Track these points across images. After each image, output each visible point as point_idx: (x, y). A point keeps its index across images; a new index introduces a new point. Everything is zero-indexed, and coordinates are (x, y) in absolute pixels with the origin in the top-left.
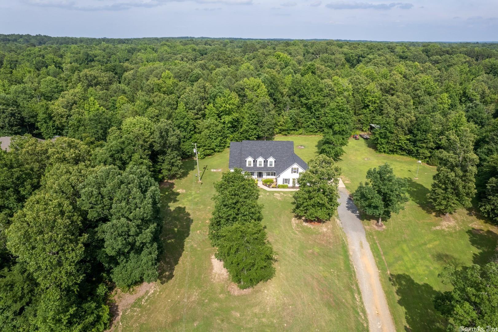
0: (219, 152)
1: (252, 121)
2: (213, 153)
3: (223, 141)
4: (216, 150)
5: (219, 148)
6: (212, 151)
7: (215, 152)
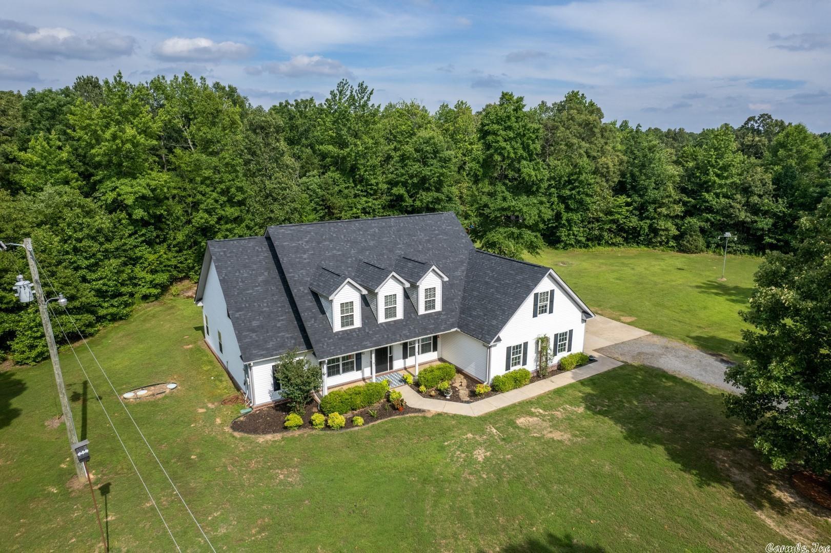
0: (114, 318)
1: (223, 193)
2: (90, 325)
3: (125, 276)
4: (102, 312)
5: (115, 302)
6: (89, 318)
7: (100, 319)
